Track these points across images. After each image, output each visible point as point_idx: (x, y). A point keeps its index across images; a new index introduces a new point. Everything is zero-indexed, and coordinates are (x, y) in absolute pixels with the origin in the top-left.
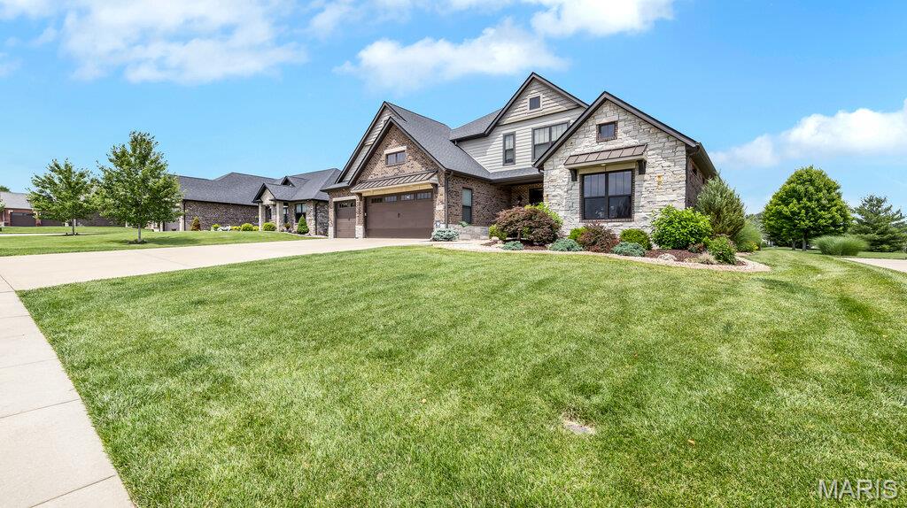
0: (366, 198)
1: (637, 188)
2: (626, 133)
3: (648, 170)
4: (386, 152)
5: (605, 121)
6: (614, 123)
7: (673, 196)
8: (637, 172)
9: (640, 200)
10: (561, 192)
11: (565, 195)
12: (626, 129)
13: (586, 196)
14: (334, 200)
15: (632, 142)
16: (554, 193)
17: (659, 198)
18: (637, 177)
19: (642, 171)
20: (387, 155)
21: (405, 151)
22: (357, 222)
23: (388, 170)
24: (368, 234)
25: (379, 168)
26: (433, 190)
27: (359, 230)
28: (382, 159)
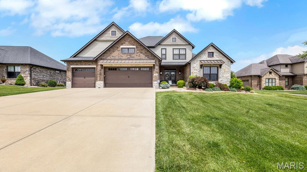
0: (105, 67)
1: (219, 72)
2: (216, 56)
3: (222, 67)
4: (121, 47)
5: (210, 51)
6: (213, 53)
7: (228, 75)
8: (219, 68)
9: (220, 75)
10: (197, 72)
11: (198, 73)
12: (216, 55)
13: (204, 73)
14: (72, 66)
15: (218, 59)
16: (194, 72)
17: (225, 75)
18: (219, 69)
19: (220, 68)
20: (122, 48)
21: (134, 48)
22: (98, 79)
23: (123, 55)
24: (106, 86)
25: (116, 54)
26: (152, 67)
27: (100, 83)
28: (119, 50)
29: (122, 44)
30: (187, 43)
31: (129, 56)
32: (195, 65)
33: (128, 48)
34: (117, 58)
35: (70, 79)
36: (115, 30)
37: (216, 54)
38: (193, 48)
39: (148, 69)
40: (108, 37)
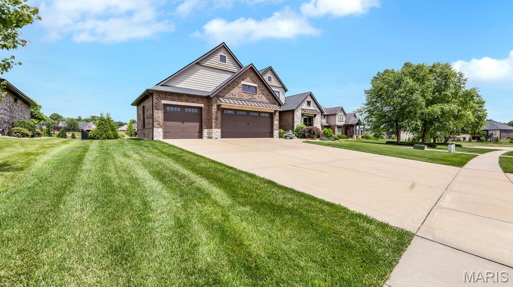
0: (221, 109)
1: (314, 122)
2: (312, 105)
3: (316, 117)
4: (242, 83)
5: (308, 100)
6: (310, 102)
7: (319, 125)
8: (314, 117)
9: (314, 125)
11: (300, 122)
15: (313, 109)
17: (317, 125)
18: (314, 119)
20: (243, 85)
21: (256, 87)
22: (214, 126)
23: (244, 94)
24: (224, 135)
25: (236, 91)
26: (272, 113)
27: (217, 132)
28: (239, 86)
29: (243, 80)
30: (281, 86)
31: (250, 97)
32: (298, 113)
33: (249, 86)
34: (237, 97)
35: (161, 124)
36: (224, 55)
37: (312, 103)
38: (286, 91)
39: (267, 115)
40: (215, 63)
